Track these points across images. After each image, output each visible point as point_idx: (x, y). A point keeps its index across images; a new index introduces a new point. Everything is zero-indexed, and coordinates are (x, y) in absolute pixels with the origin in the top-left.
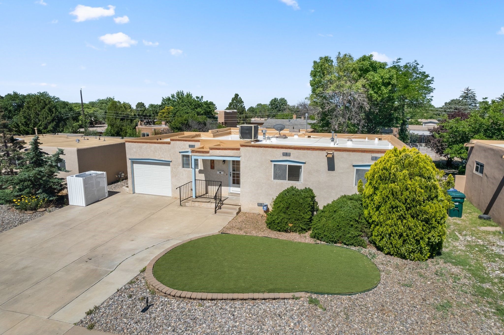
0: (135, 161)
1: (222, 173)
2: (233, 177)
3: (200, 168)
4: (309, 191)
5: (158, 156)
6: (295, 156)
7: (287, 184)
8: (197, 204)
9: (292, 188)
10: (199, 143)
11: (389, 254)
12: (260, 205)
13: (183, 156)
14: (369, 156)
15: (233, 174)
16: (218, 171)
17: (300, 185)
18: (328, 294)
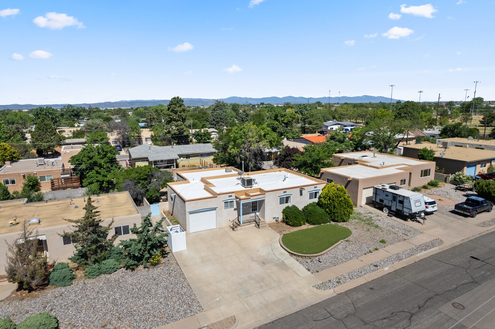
0: (191, 213)
1: (247, 207)
2: (252, 208)
3: (234, 208)
4: (294, 207)
5: (209, 207)
6: (288, 192)
7: (285, 206)
8: (243, 227)
9: (288, 207)
10: (234, 194)
11: (340, 222)
12: (274, 218)
13: (225, 203)
14: (313, 186)
15: (252, 206)
16: (245, 206)
17: (290, 204)
18: (346, 238)
